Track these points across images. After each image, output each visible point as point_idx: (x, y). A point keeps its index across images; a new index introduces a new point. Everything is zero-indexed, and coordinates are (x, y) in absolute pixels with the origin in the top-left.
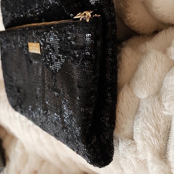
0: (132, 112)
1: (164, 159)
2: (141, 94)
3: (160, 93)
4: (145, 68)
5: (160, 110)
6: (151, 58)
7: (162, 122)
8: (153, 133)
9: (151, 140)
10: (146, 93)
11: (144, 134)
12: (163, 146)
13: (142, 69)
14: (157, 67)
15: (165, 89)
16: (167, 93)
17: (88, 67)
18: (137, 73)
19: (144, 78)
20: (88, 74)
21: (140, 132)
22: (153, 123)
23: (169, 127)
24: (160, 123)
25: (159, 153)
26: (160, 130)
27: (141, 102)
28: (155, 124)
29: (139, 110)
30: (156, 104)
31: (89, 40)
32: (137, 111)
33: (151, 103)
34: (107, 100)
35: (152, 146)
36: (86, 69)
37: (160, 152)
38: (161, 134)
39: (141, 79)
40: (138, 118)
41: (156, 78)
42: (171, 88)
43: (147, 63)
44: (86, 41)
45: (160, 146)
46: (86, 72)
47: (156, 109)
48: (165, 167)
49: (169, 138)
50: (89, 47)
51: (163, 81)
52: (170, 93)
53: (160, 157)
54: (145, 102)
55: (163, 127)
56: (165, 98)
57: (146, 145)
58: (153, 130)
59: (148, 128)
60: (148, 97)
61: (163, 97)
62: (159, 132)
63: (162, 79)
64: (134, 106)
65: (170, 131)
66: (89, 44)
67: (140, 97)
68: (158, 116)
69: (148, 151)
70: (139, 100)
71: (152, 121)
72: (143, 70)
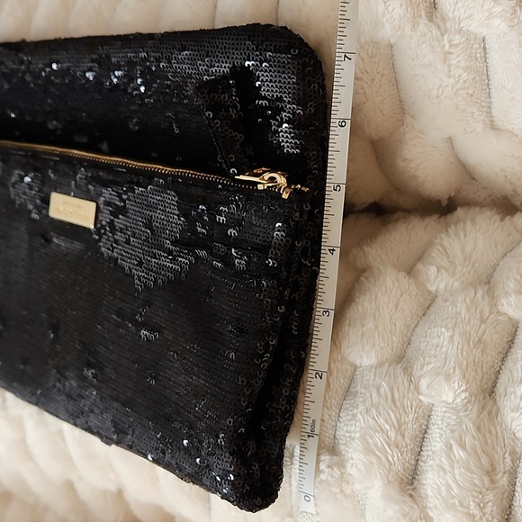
0: (336, 393)
1: (411, 492)
2: (361, 357)
3: (405, 359)
4: (373, 304)
5: (408, 392)
6: (388, 285)
7: (411, 416)
8: (390, 440)
9: (387, 452)
10: (373, 355)
11: (370, 441)
12: (411, 465)
13: (366, 304)
14: (402, 304)
15: (421, 352)
16: (424, 359)
17: (270, 292)
18: (352, 312)
19: (370, 324)
20: (267, 307)
21: (358, 435)
22: (391, 419)
23: (424, 427)
24: (406, 419)
25: (399, 479)
26: (406, 434)
27: (357, 373)
28: (395, 422)
29: (352, 390)
30: (400, 381)
31: (282, 235)
32: (348, 392)
33: (387, 378)
34: (287, 367)
35: (387, 465)
36: (264, 295)
37: (403, 477)
38: (408, 442)
39: (363, 326)
40: (352, 407)
41: (398, 326)
42: (435, 350)
43: (380, 294)
44: (273, 237)
45: (404, 464)
46: (262, 301)
47: (398, 390)
48: (413, 508)
49: (424, 449)
50: (279, 250)
51: (412, 335)
52: (433, 360)
53: (400, 488)
54: (372, 375)
55: (411, 429)
56: (422, 368)
57: (372, 463)
58: (392, 434)
59: (379, 429)
60: (380, 364)
61: (415, 366)
62: (403, 437)
63: (411, 330)
64: (342, 381)
65: (426, 436)
66: (279, 244)
67: (358, 363)
68: (403, 405)
69: (376, 475)
70: (355, 368)
71: (389, 415)
72: (369, 307)
